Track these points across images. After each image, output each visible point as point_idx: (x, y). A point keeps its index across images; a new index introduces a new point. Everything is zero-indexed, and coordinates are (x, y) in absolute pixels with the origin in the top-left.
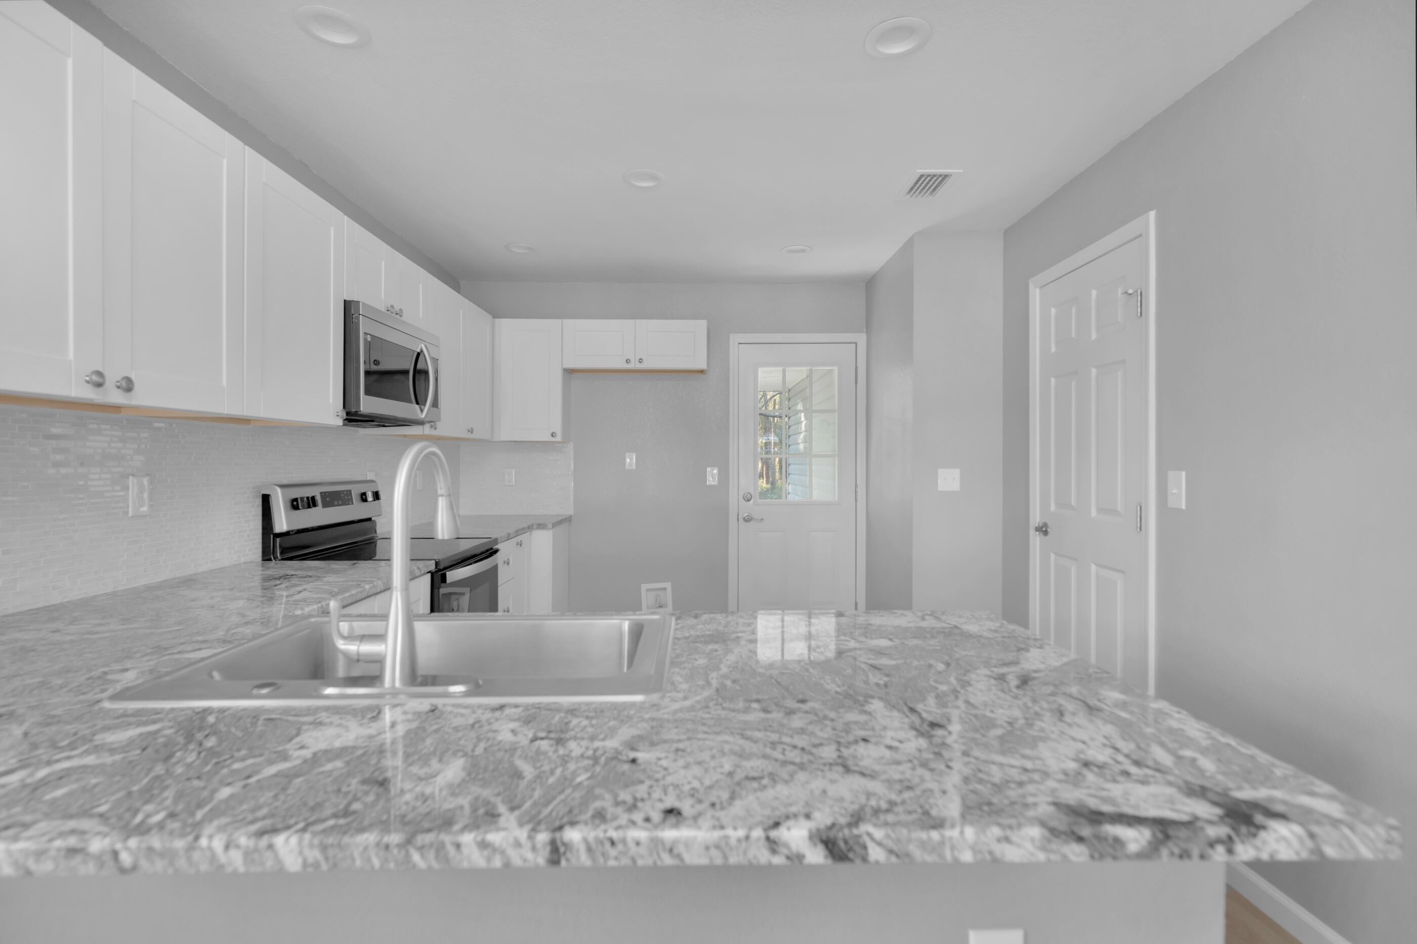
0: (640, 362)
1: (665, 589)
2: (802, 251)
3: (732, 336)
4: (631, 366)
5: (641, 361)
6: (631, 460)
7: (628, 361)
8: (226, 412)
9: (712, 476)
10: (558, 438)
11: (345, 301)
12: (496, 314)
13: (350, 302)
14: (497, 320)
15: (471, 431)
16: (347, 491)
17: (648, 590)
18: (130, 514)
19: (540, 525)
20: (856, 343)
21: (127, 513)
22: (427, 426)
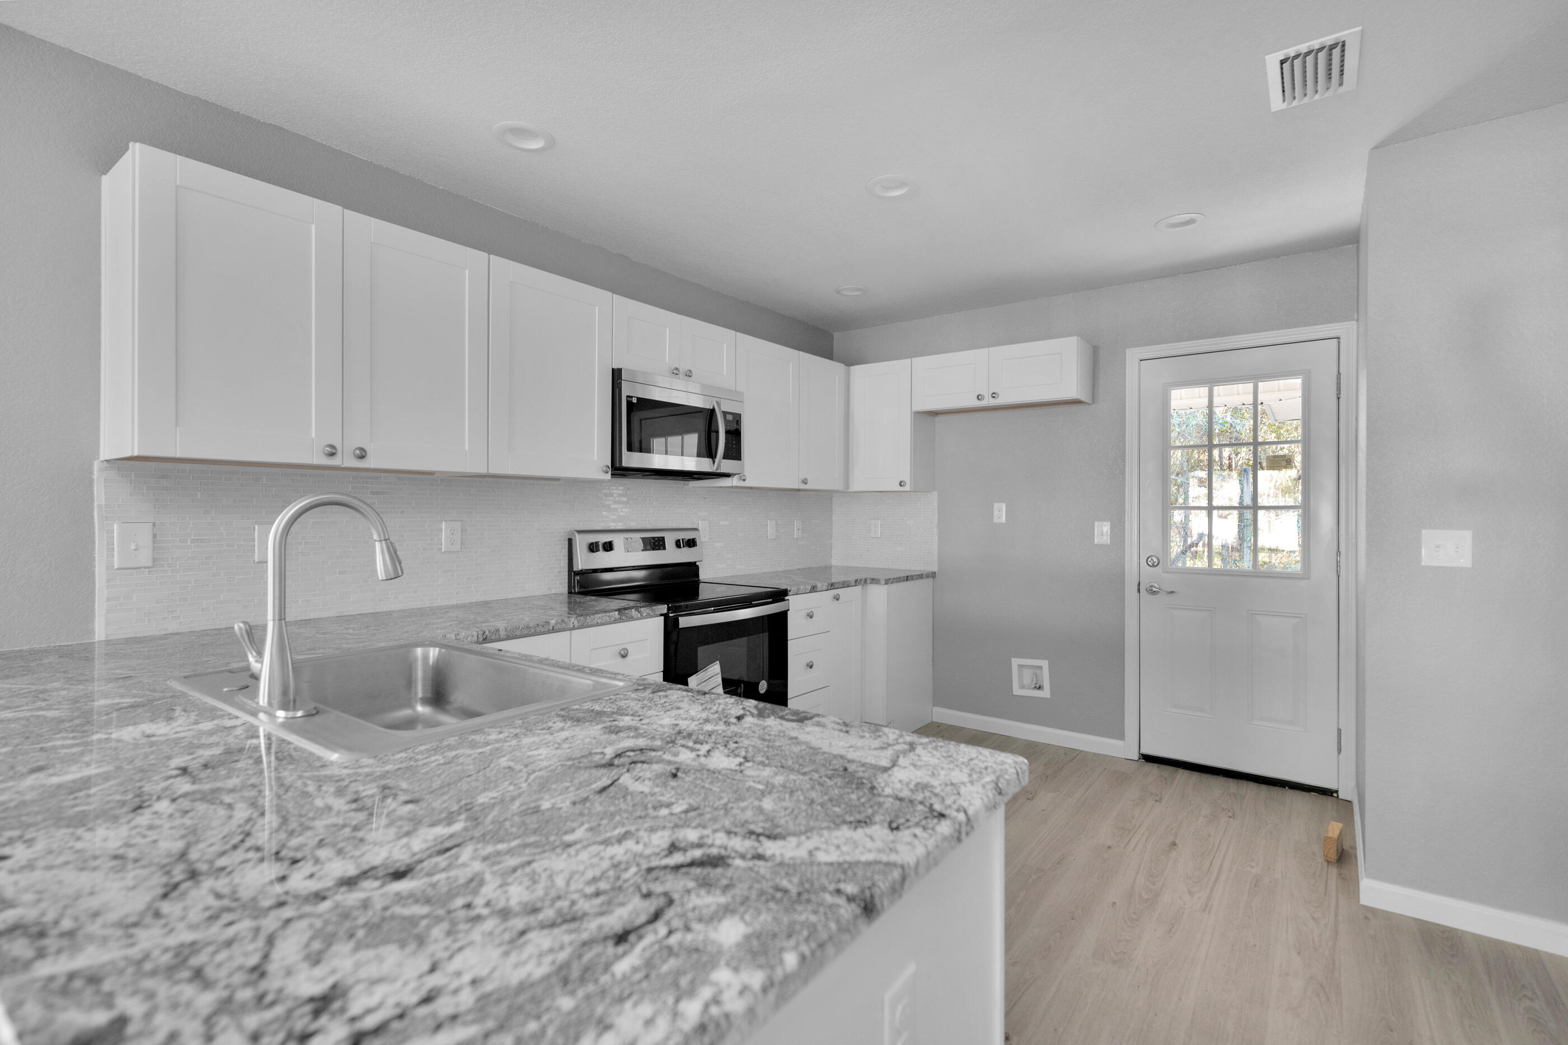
0: (994, 397)
1: (1041, 667)
2: (1192, 221)
3: (1129, 352)
4: (984, 403)
5: (994, 395)
6: (1000, 513)
7: (979, 397)
8: (468, 471)
9: (1103, 531)
10: (907, 488)
11: (613, 369)
12: (850, 361)
13: (620, 370)
14: (852, 368)
15: (805, 482)
16: (658, 538)
17: (1021, 667)
18: (443, 550)
19: (873, 579)
20: (1338, 338)
21: (441, 549)
22: (735, 478)
